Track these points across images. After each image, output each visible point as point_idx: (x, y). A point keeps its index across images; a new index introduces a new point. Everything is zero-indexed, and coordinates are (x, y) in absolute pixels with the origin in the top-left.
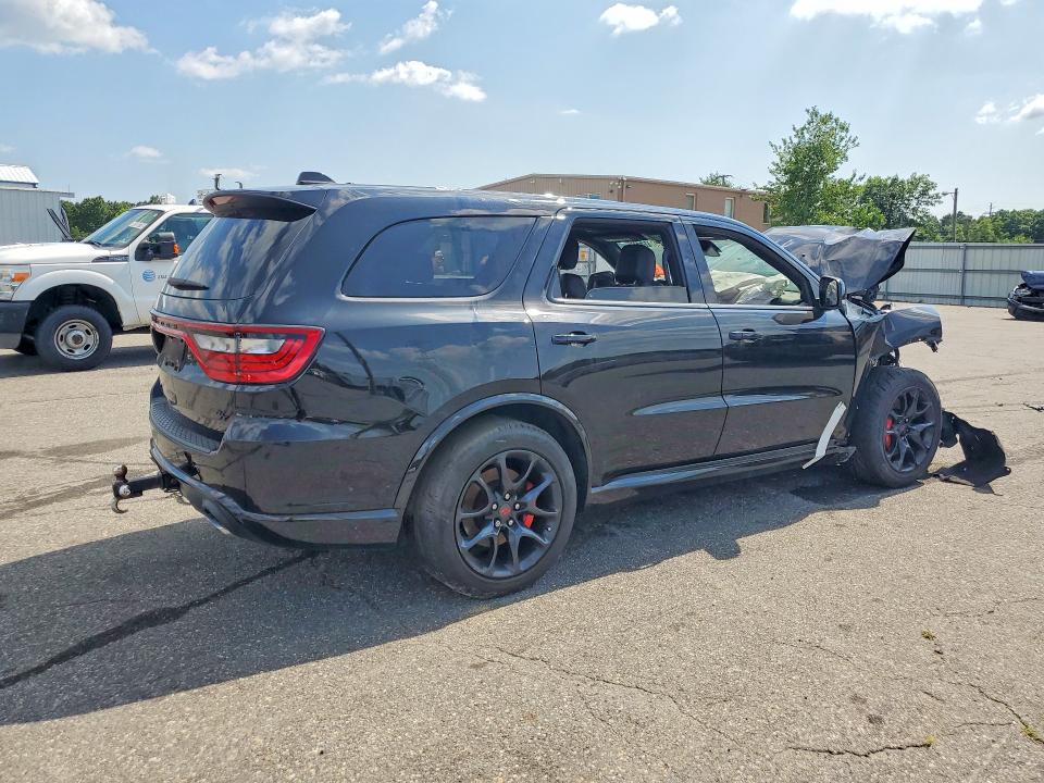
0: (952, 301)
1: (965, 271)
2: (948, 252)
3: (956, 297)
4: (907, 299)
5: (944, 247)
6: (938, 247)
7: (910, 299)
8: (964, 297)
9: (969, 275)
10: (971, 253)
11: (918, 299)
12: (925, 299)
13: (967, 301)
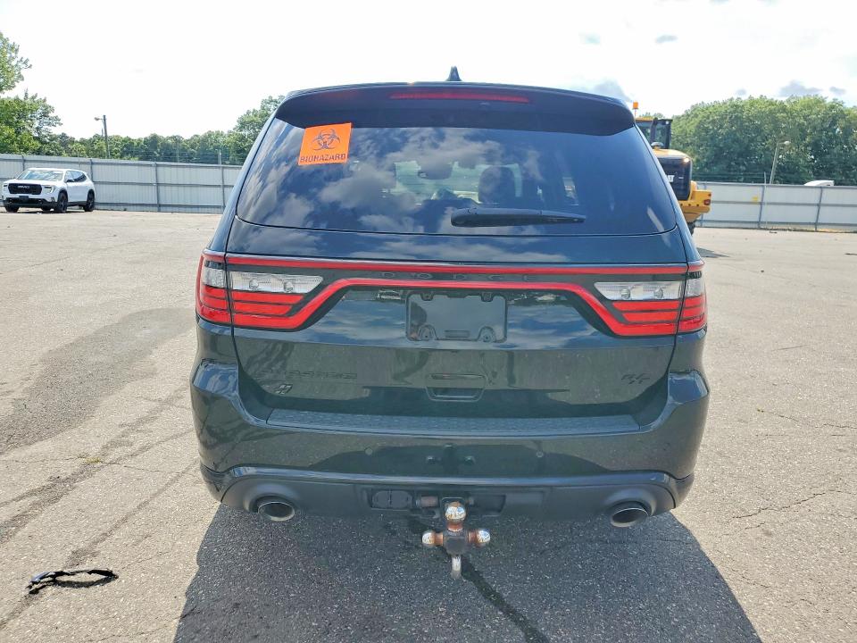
0: (151, 208)
1: (158, 184)
2: (143, 168)
3: (153, 205)
4: (112, 207)
5: (138, 165)
6: (134, 165)
7: (115, 207)
8: (160, 206)
9: (161, 188)
10: (160, 169)
11: (122, 208)
12: (128, 207)
13: (162, 209)
